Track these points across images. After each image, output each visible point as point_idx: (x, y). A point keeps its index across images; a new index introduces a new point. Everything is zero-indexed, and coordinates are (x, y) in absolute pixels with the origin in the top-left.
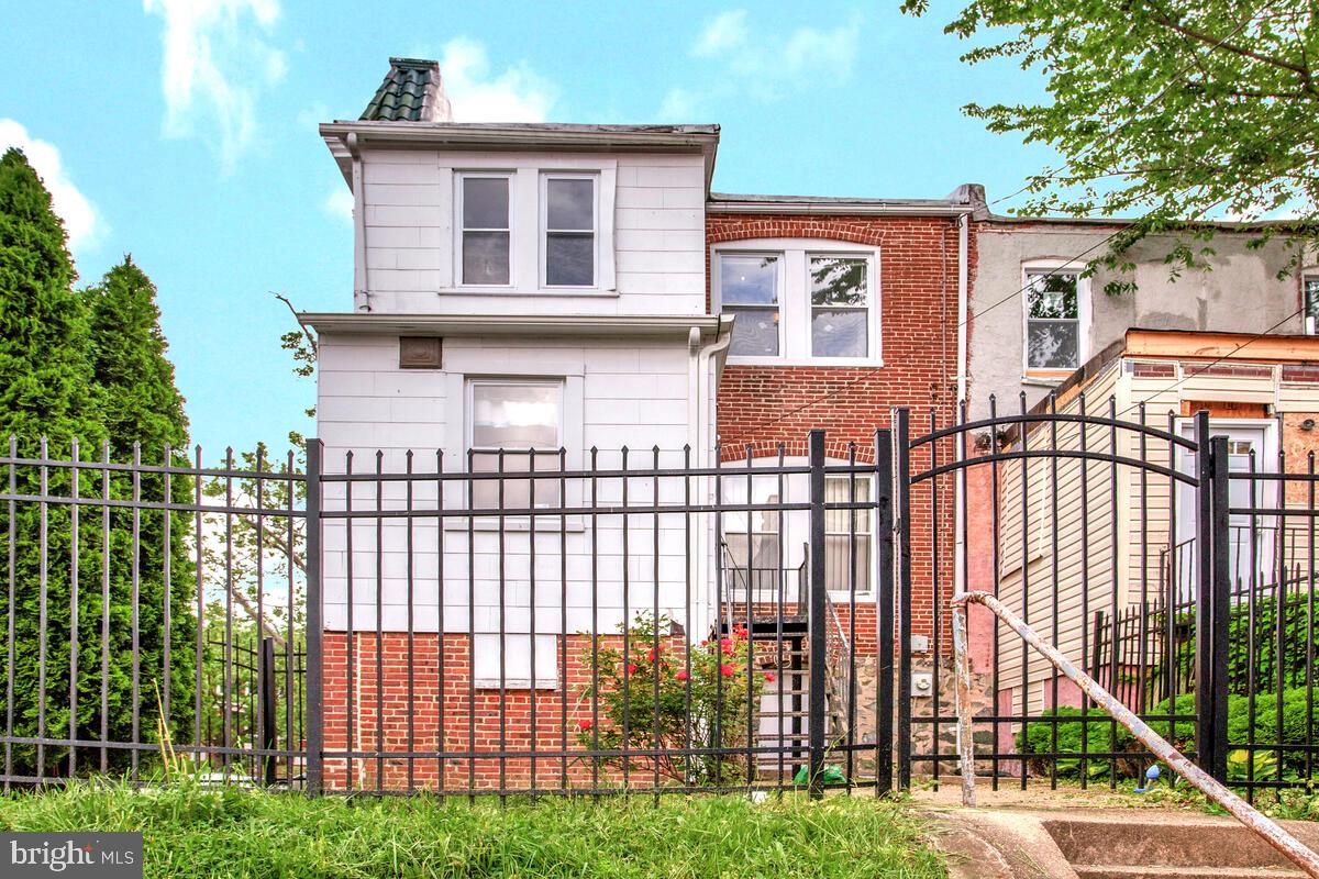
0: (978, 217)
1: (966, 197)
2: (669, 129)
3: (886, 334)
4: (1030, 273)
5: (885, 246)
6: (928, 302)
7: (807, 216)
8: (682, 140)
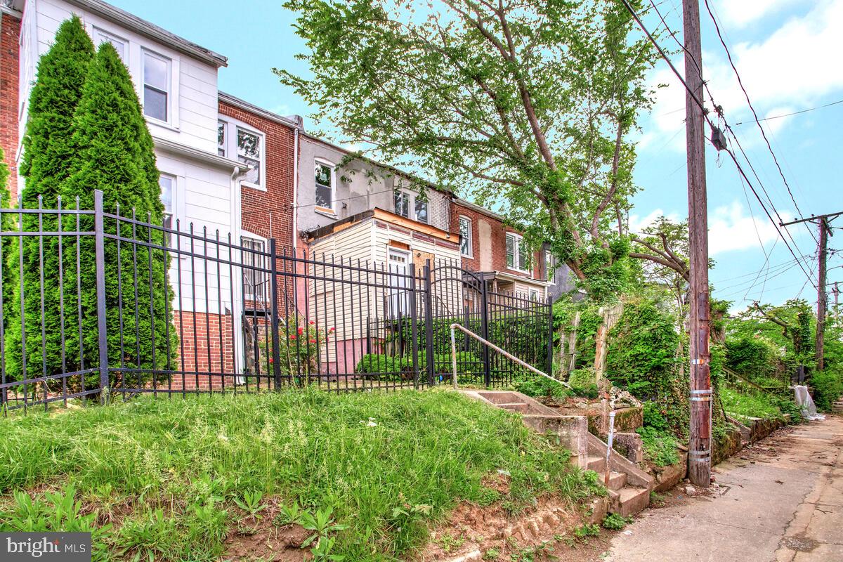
0: (301, 132)
1: (296, 121)
2: (206, 51)
3: (268, 177)
4: (317, 163)
5: (267, 134)
6: (283, 165)
7: (238, 108)
8: (212, 59)
